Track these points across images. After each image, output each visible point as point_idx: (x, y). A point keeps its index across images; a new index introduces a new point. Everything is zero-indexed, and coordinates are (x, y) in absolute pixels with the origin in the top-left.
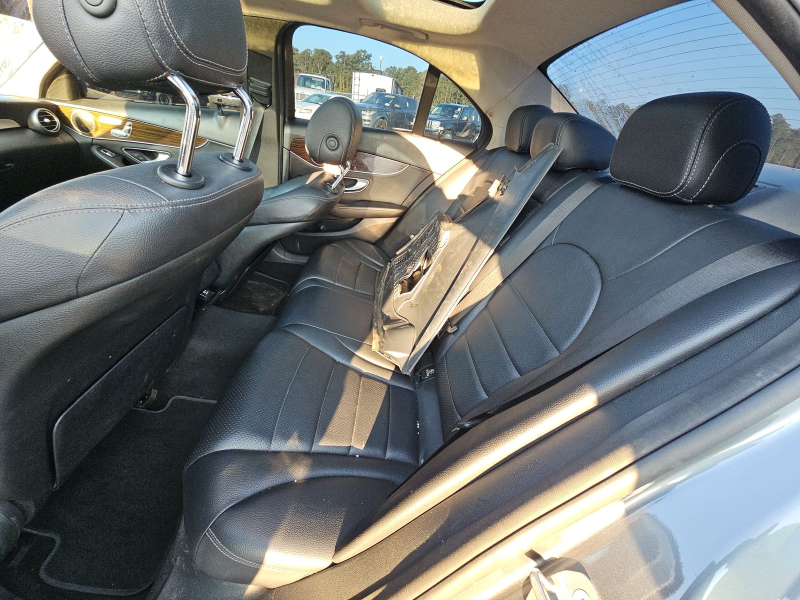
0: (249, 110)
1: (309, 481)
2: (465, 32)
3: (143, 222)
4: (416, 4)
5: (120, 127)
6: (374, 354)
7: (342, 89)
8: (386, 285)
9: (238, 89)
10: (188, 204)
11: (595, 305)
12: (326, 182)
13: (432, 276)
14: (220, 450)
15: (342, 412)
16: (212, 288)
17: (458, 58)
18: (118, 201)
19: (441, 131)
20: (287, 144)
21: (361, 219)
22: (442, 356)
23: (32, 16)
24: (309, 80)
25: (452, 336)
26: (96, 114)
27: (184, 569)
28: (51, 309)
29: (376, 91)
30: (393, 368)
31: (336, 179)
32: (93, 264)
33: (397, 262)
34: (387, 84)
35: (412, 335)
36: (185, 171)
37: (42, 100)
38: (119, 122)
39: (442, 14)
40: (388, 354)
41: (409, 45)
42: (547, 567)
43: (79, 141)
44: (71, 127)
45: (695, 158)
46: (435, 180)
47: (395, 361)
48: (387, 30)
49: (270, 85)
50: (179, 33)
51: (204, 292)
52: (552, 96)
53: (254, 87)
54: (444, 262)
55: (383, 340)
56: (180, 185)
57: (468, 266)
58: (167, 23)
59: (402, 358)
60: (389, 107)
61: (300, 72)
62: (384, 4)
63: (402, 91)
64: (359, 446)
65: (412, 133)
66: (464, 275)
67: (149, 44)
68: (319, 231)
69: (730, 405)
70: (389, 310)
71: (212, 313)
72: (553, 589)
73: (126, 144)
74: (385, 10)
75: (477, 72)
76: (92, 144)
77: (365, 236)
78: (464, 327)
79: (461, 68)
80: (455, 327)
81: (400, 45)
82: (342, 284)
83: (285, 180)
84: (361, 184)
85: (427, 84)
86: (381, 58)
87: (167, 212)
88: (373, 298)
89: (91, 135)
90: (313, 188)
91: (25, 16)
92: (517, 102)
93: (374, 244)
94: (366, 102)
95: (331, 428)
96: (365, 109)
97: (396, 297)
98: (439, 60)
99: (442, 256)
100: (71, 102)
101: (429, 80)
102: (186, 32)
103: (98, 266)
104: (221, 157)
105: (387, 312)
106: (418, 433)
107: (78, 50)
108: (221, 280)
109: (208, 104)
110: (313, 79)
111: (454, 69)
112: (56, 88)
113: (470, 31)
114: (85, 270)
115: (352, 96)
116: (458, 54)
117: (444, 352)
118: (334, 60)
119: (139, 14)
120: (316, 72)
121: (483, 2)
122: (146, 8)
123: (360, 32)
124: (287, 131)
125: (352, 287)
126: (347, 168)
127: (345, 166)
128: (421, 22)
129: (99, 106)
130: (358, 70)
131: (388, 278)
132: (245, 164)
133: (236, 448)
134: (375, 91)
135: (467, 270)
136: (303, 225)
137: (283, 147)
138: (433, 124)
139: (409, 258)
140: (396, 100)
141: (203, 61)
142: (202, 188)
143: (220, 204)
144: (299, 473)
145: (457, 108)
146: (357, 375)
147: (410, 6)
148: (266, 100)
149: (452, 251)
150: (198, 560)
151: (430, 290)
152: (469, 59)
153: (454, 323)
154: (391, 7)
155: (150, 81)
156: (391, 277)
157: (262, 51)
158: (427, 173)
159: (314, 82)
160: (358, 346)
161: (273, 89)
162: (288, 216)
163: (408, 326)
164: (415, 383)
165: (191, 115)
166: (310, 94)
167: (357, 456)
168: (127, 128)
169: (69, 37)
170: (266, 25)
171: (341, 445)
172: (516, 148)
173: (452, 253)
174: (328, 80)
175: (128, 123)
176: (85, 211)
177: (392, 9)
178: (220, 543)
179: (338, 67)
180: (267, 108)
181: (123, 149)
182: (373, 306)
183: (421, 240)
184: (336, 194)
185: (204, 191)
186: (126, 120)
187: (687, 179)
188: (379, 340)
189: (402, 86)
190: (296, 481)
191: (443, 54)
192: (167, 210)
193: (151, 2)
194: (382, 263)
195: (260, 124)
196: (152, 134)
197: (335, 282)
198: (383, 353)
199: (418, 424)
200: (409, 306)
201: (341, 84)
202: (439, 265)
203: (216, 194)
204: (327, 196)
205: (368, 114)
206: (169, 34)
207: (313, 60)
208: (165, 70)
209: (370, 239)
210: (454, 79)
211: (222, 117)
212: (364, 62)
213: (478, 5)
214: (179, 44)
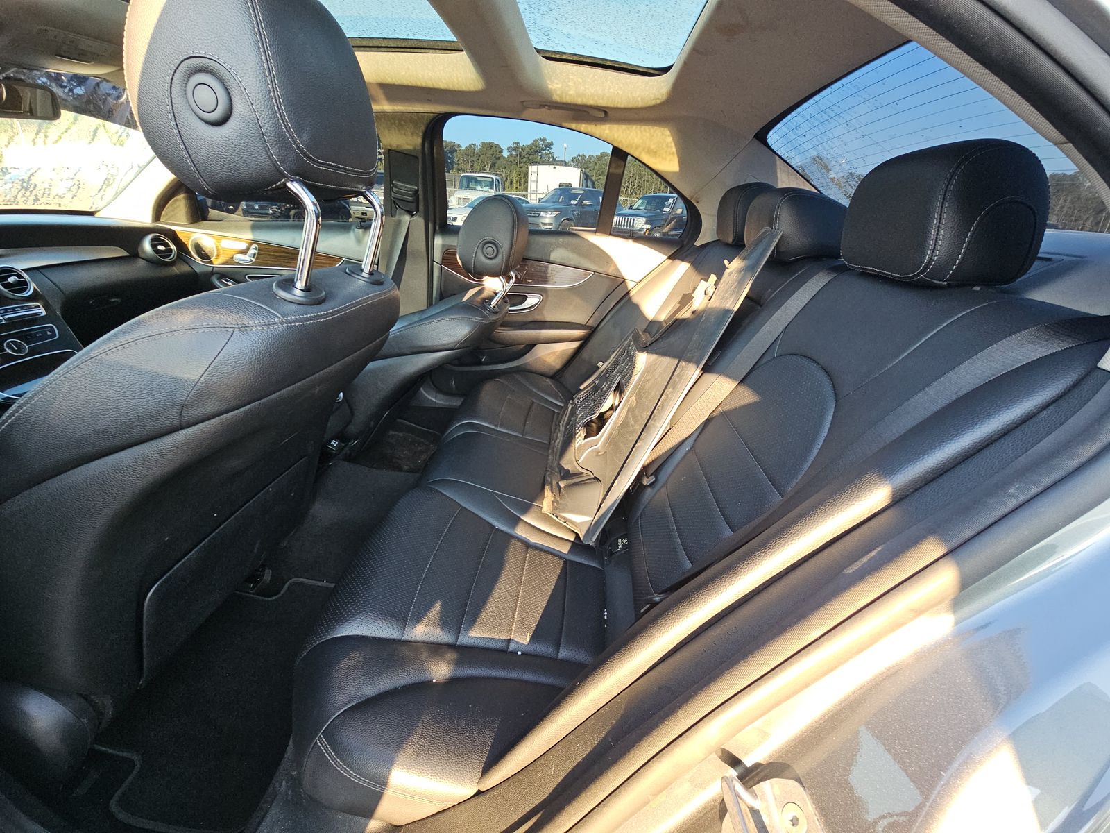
0: (380, 215)
1: (452, 682)
2: (653, 103)
3: (254, 342)
4: (588, 77)
5: (244, 252)
6: (546, 518)
7: (517, 188)
8: (566, 429)
9: (367, 192)
10: (305, 321)
11: (826, 430)
12: (484, 299)
13: (625, 412)
14: (339, 635)
15: (500, 593)
16: (342, 437)
17: (648, 135)
18: (229, 319)
19: (647, 229)
20: (437, 256)
21: (534, 345)
22: (635, 519)
23: (138, 123)
24: (473, 181)
25: (649, 491)
26: (218, 238)
27: (289, 797)
28: (152, 442)
29: (560, 186)
30: (572, 538)
31: (496, 294)
32: (199, 389)
33: (581, 399)
34: (573, 177)
35: (598, 491)
36: (304, 285)
37: (156, 224)
38: (243, 246)
39: (621, 85)
40: (564, 518)
41: (584, 125)
42: (751, 776)
43: (197, 270)
44: (190, 254)
45: (939, 227)
46: (629, 289)
47: (572, 525)
48: (556, 111)
49: (416, 188)
50: (298, 137)
51: (332, 443)
52: (778, 171)
53: (397, 192)
54: (639, 394)
55: (558, 499)
56: (299, 301)
57: (667, 395)
58: (286, 128)
59: (583, 522)
60: (576, 205)
61: (464, 171)
62: (548, 82)
63: (594, 183)
64: (522, 639)
65: (595, 232)
66: (663, 406)
67: (267, 151)
68: (480, 363)
69: (973, 533)
70: (570, 461)
71: (342, 471)
72: (757, 804)
73: (249, 271)
74: (551, 89)
75: (674, 150)
76: (212, 273)
77: (539, 367)
78: (663, 476)
79: (653, 147)
80: (653, 476)
81: (574, 126)
82: (507, 429)
83: (435, 301)
84: (531, 301)
85: (612, 170)
86: (565, 145)
87: (281, 330)
88: (548, 446)
89: (211, 263)
90: (469, 308)
91: (130, 123)
92: (730, 181)
93: (551, 377)
94: (546, 201)
95: (484, 616)
96: (544, 209)
97: (579, 444)
98: (624, 141)
99: (636, 386)
100: (190, 225)
101: (613, 165)
102: (306, 136)
103: (204, 392)
104: (347, 271)
105: (566, 464)
106: (606, 626)
107: (192, 161)
108: (353, 429)
109: (351, 220)
110: (479, 179)
111: (644, 149)
112: (173, 211)
113: (658, 102)
114: (190, 396)
115: (529, 195)
116: (648, 130)
117: (638, 514)
118: (506, 154)
119: (256, 120)
120: (483, 169)
121: (672, 66)
122: (264, 113)
123: (523, 117)
124: (438, 241)
125: (519, 433)
126: (511, 281)
127: (508, 279)
128: (596, 98)
129: (222, 229)
130: (536, 163)
131: (569, 420)
132: (375, 277)
133: (360, 633)
134: (558, 187)
135: (665, 401)
136: (453, 354)
137: (433, 261)
138: (635, 221)
139: (597, 394)
140: (585, 197)
141: (326, 164)
142: (321, 303)
143: (342, 322)
144: (440, 671)
145: (668, 198)
146: (523, 546)
147: (581, 81)
148: (413, 206)
149: (648, 378)
150: (306, 780)
151: (621, 431)
152: (663, 134)
153: (651, 472)
154: (557, 84)
155: (268, 190)
156: (572, 419)
157: (406, 150)
158: (619, 282)
159: (480, 182)
160: (526, 509)
161: (421, 193)
162: (436, 343)
163: (592, 480)
164: (603, 559)
165: (311, 222)
166: (475, 198)
167: (519, 653)
168: (252, 251)
169: (182, 147)
170: (411, 120)
171: (497, 637)
172: (730, 240)
173: (649, 380)
174: (498, 178)
175: (254, 246)
176: (194, 331)
177: (559, 86)
178: (333, 753)
179: (511, 162)
180: (413, 215)
181: (246, 277)
182: (548, 456)
183: (612, 368)
184: (497, 313)
185: (323, 306)
186: (252, 243)
187: (932, 255)
188: (553, 499)
189: (593, 178)
190: (434, 681)
191: (628, 132)
192: (280, 328)
193: (269, 107)
194: (562, 402)
195: (404, 235)
196: (280, 256)
197: (496, 426)
198: (557, 517)
199: (606, 613)
200: (595, 454)
201: (514, 182)
202: (634, 398)
203: (338, 310)
204: (485, 316)
205: (548, 216)
206: (288, 138)
207: (480, 156)
208: (284, 176)
209: (546, 370)
210: (645, 161)
211: (360, 230)
212: (544, 152)
213: (666, 70)
214: (298, 148)
